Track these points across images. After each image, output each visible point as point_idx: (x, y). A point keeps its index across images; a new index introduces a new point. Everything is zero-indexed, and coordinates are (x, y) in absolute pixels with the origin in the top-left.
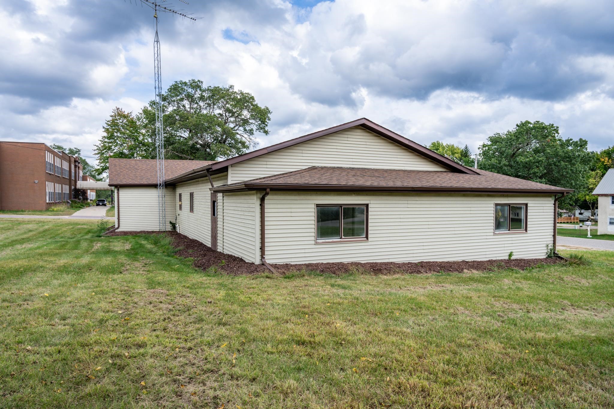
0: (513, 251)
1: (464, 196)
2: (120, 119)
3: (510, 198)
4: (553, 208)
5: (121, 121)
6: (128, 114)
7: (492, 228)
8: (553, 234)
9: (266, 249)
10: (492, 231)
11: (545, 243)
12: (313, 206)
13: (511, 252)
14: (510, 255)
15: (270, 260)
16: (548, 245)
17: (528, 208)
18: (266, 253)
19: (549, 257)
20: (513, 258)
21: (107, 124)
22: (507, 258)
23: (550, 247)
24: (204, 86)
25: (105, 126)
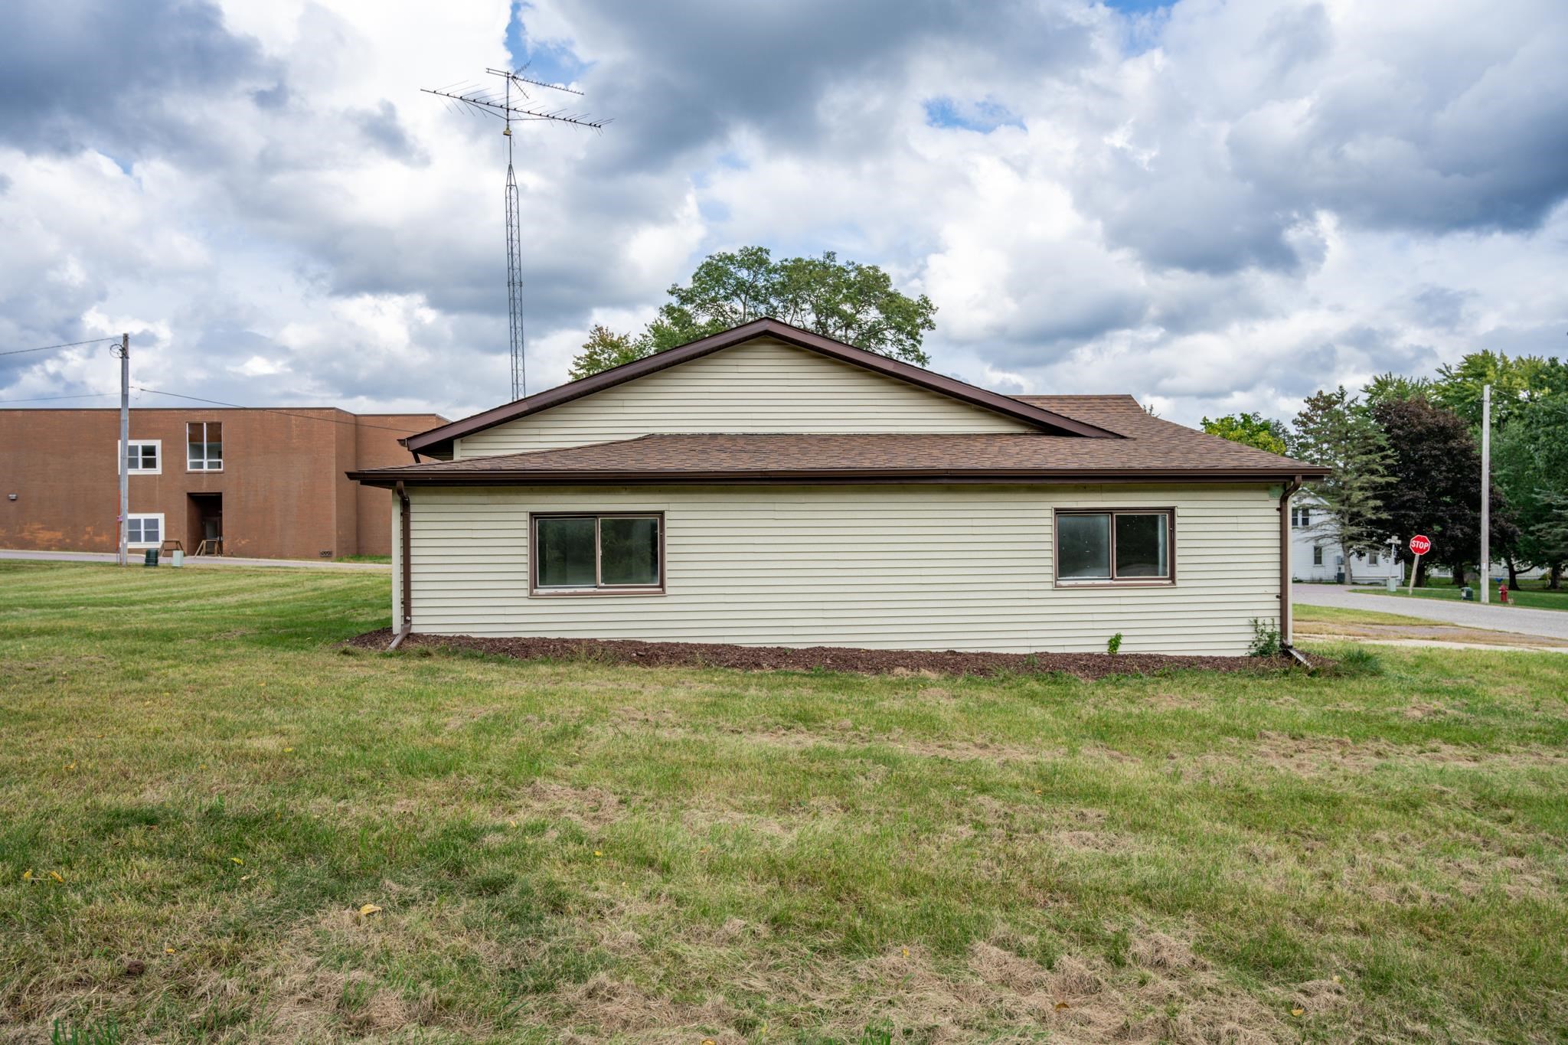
0: (1123, 633)
1: (950, 490)
2: (603, 352)
3: (1106, 496)
4: (1277, 520)
5: (606, 356)
6: (620, 338)
7: (1051, 570)
8: (1277, 590)
9: (414, 604)
10: (1051, 578)
11: (1250, 614)
12: (526, 517)
13: (1118, 637)
14: (1115, 643)
15: (421, 625)
16: (1256, 621)
17: (1178, 520)
18: (414, 612)
19: (1263, 652)
20: (1122, 650)
21: (577, 364)
22: (1104, 650)
23: (1272, 626)
24: (774, 260)
25: (573, 368)
